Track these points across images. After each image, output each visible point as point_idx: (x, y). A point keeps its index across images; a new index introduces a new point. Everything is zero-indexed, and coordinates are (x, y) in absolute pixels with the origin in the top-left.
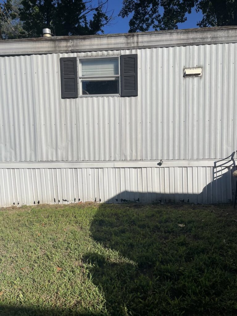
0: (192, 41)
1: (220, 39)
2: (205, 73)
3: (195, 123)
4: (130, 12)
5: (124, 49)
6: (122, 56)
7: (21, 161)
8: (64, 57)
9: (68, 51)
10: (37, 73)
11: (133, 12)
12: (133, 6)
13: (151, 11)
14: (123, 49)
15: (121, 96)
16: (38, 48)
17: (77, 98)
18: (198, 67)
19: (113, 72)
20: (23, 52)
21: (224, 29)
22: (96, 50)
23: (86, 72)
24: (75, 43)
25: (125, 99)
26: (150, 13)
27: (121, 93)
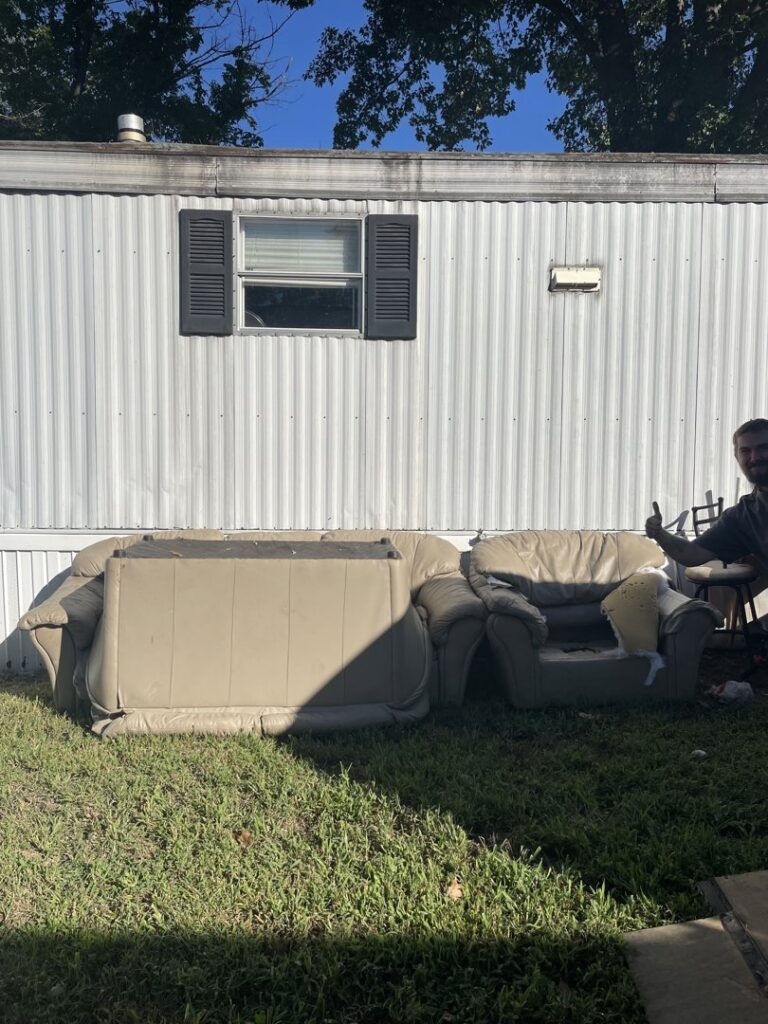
0: (574, 190)
1: (653, 190)
2: (608, 281)
3: (580, 425)
4: (340, 68)
5: (377, 197)
6: (370, 219)
7: (38, 528)
8: (191, 208)
9: (207, 189)
10: (104, 251)
11: (351, 72)
12: (351, 51)
13: (406, 73)
14: (375, 197)
15: (367, 337)
16: (111, 174)
17: (229, 334)
18: (592, 265)
19: (341, 263)
20: (62, 183)
21: (664, 160)
22: (293, 195)
23: (259, 257)
24: (228, 169)
25: (377, 345)
26: (404, 77)
27: (366, 327)
